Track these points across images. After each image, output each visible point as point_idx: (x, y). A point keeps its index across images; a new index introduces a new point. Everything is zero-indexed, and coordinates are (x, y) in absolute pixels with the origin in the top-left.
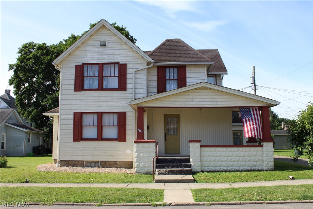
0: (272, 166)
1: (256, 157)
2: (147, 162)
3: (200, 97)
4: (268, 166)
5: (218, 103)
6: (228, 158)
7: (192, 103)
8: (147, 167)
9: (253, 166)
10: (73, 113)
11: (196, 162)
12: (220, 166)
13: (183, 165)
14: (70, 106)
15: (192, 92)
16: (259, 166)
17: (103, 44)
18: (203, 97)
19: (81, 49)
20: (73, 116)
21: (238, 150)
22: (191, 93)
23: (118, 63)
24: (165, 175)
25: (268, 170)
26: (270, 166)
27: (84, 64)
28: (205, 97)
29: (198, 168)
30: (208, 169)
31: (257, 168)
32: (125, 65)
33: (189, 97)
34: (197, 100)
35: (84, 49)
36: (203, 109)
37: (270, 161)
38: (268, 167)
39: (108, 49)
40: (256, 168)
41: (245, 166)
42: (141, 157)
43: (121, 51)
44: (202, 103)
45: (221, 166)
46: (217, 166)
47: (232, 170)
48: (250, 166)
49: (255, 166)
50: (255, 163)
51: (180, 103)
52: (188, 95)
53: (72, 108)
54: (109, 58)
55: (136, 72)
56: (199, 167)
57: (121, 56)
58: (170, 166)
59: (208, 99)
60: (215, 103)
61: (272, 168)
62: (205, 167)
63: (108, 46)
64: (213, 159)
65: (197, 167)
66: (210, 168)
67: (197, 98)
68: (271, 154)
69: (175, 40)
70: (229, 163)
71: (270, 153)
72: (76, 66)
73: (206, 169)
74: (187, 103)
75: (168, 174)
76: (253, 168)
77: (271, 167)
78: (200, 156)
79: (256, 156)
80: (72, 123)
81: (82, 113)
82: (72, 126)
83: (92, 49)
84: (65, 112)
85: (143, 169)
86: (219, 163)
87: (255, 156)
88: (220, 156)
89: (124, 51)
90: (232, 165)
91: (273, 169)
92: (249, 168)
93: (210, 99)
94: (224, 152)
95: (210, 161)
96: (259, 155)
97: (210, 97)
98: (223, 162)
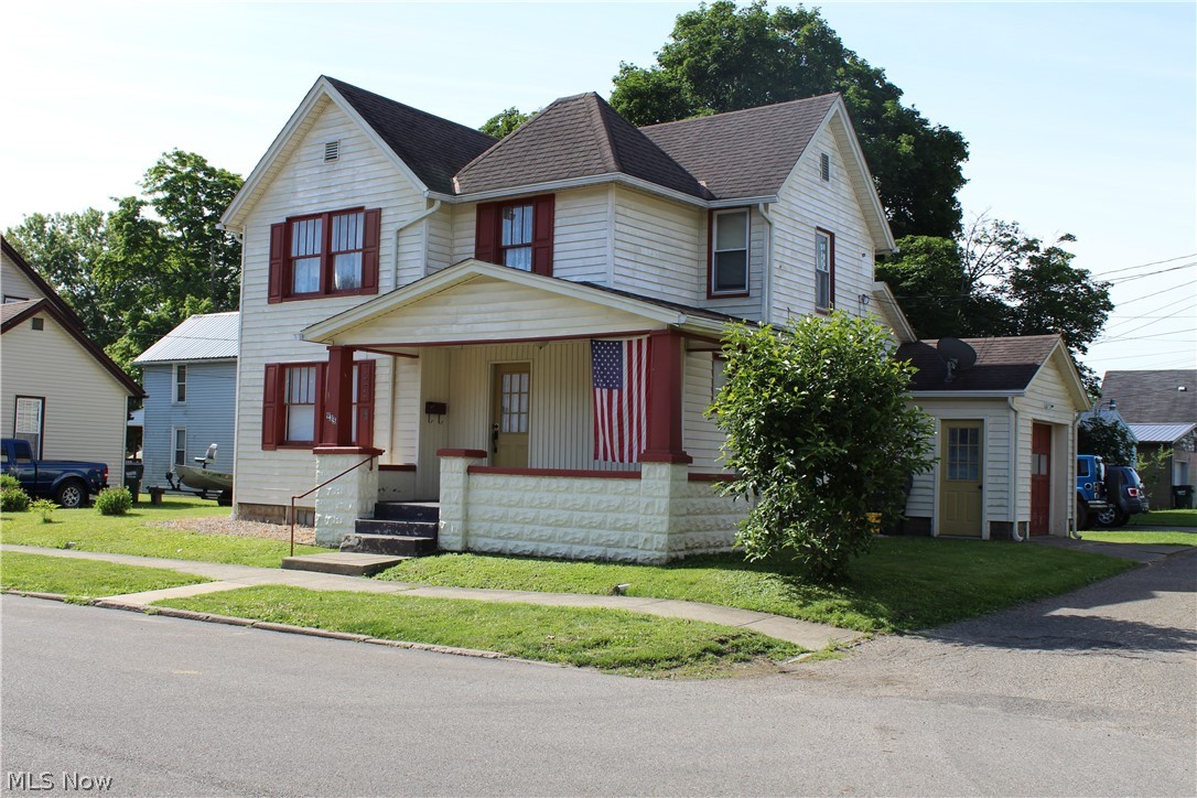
0: (662, 550)
1: (621, 516)
2: (339, 511)
3: (476, 308)
4: (650, 550)
5: (525, 325)
6: (542, 511)
7: (455, 328)
8: (339, 526)
9: (609, 546)
10: (263, 368)
11: (452, 520)
12: (516, 537)
13: (416, 525)
14: (259, 346)
15: (455, 294)
16: (628, 547)
17: (332, 153)
18: (483, 308)
19: (284, 176)
20: (262, 375)
21: (567, 488)
22: (454, 297)
23: (361, 209)
24: (356, 551)
25: (648, 561)
26: (656, 549)
27: (290, 220)
28: (490, 307)
29: (455, 539)
30: (486, 544)
31: (623, 553)
32: (377, 213)
33: (447, 309)
34: (469, 318)
35: (292, 174)
36: (550, 342)
37: (656, 532)
38: (648, 553)
39: (342, 166)
40: (617, 554)
41: (586, 544)
42: (327, 497)
43: (370, 168)
44: (482, 327)
45: (521, 540)
46: (508, 538)
47: (549, 554)
48: (602, 545)
49: (617, 545)
50: (615, 536)
51: (428, 328)
52: (447, 303)
53: (264, 353)
54: (342, 196)
55: (402, 234)
56: (457, 535)
57: (370, 184)
58: (386, 528)
59: (496, 315)
60: (514, 326)
61: (660, 558)
62: (479, 539)
63: (344, 158)
64: (500, 511)
65: (454, 534)
66: (490, 541)
67: (467, 313)
68: (659, 507)
69: (577, 100)
70: (541, 531)
71: (657, 500)
72: (274, 227)
73: (480, 543)
74: (443, 329)
75: (363, 551)
76: (611, 553)
77: (658, 554)
78: (460, 501)
79: (620, 509)
80: (262, 398)
81: (283, 367)
82: (261, 404)
83: (308, 172)
84: (251, 364)
85: (329, 534)
86: (515, 529)
87: (617, 509)
88: (519, 504)
89: (377, 167)
90: (550, 537)
91: (664, 561)
92: (598, 552)
93: (503, 314)
94: (530, 490)
95: (492, 520)
96: (631, 508)
97: (503, 305)
98: (526, 526)
